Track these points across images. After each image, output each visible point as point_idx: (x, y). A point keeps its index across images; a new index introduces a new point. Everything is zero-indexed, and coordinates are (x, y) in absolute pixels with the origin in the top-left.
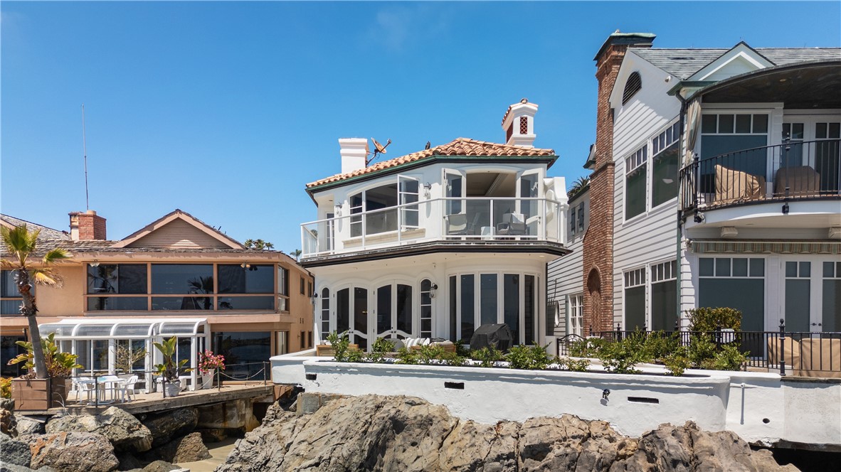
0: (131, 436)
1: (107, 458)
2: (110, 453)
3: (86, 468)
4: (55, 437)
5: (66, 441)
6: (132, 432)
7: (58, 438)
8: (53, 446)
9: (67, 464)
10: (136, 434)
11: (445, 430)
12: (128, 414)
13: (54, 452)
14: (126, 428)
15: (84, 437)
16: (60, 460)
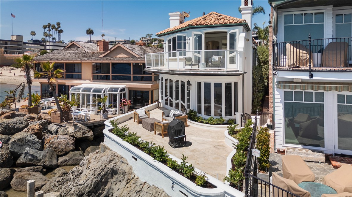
0: (84, 136)
1: (70, 146)
2: (71, 144)
3: (61, 150)
4: (54, 137)
5: (57, 139)
6: (85, 134)
7: (55, 137)
8: (53, 140)
9: (56, 148)
10: (86, 135)
11: (128, 179)
12: (84, 127)
13: (53, 143)
14: (82, 133)
15: (63, 138)
16: (54, 146)
